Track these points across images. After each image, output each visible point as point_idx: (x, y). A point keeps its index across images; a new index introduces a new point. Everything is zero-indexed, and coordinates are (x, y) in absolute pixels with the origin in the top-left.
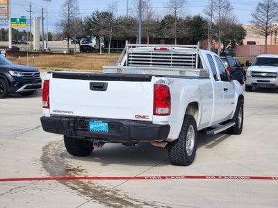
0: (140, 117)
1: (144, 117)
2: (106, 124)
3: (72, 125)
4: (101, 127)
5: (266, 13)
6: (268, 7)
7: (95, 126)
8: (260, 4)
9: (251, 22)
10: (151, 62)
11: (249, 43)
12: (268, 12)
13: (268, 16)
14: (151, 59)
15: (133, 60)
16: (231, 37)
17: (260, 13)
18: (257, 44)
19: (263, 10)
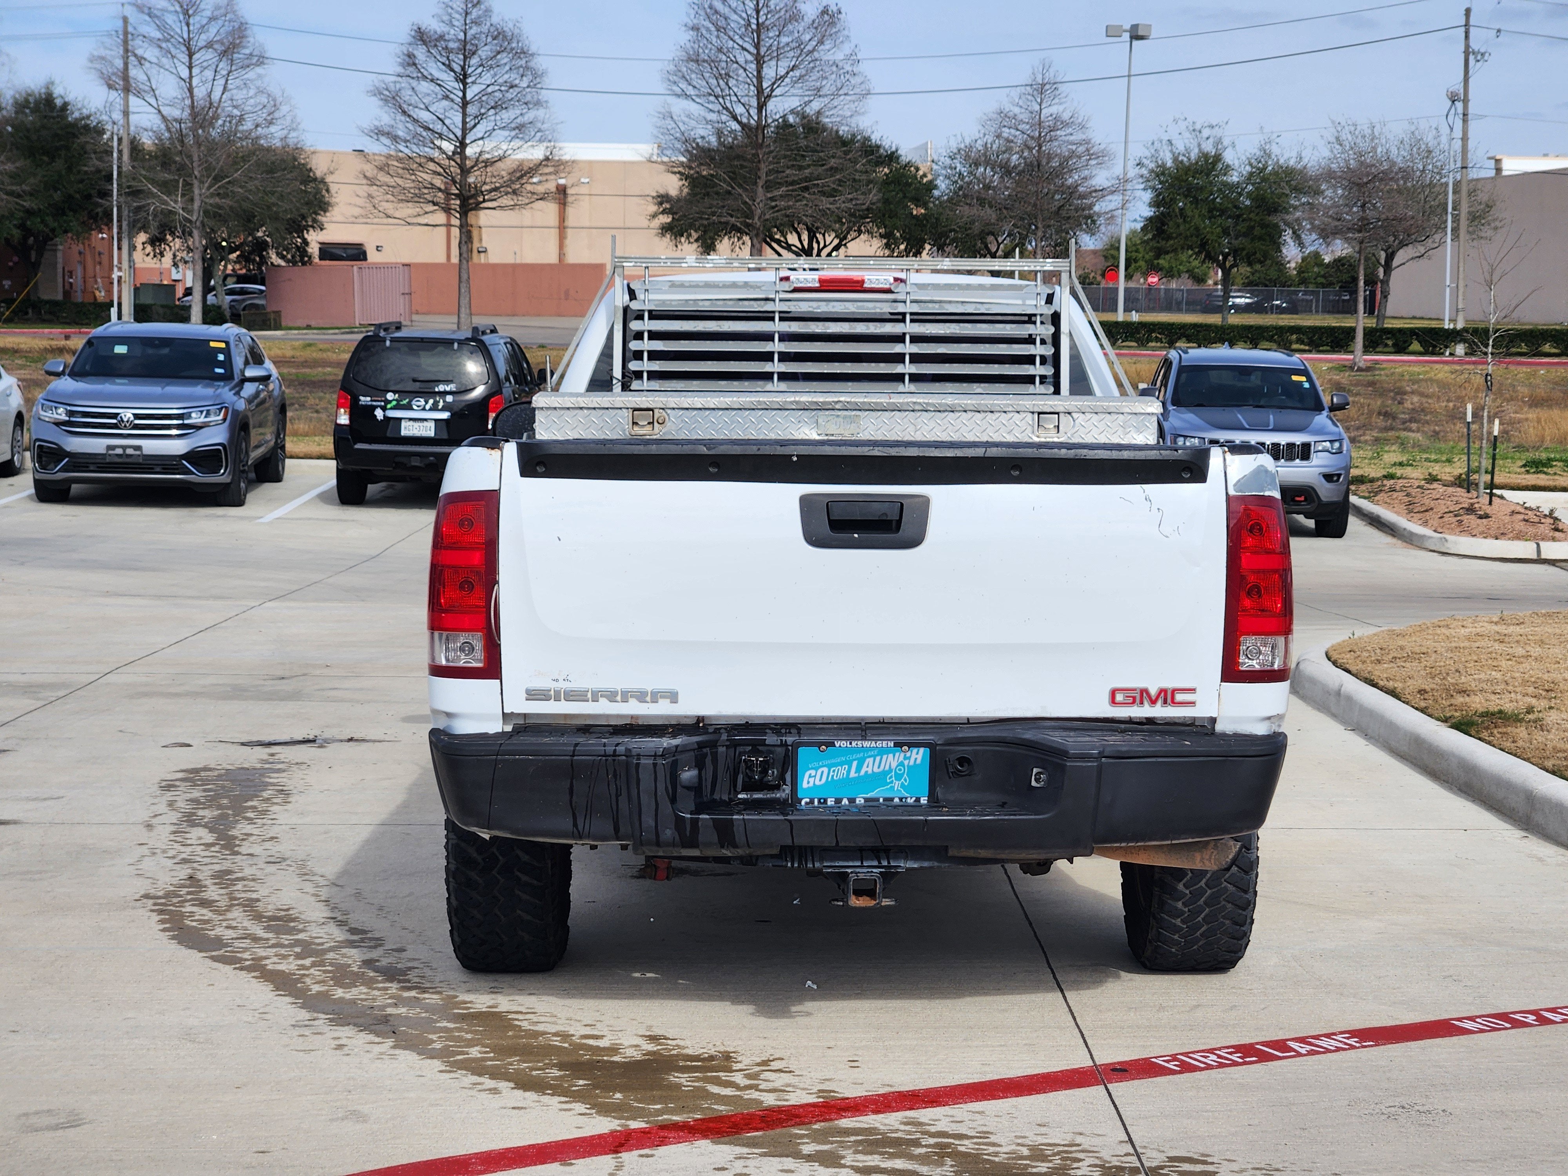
0: (1142, 696)
1: (1167, 696)
2: (919, 756)
3: (688, 775)
4: (880, 778)
5: (452, 84)
6: (467, 50)
7: (841, 772)
8: (422, 36)
9: (379, 133)
10: (776, 367)
11: (329, 252)
12: (463, 78)
13: (465, 103)
14: (777, 346)
15: (654, 356)
16: (249, 221)
17: (424, 87)
18: (373, 256)
19: (435, 69)
